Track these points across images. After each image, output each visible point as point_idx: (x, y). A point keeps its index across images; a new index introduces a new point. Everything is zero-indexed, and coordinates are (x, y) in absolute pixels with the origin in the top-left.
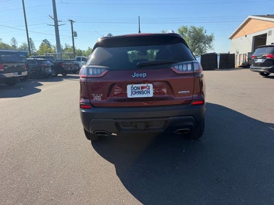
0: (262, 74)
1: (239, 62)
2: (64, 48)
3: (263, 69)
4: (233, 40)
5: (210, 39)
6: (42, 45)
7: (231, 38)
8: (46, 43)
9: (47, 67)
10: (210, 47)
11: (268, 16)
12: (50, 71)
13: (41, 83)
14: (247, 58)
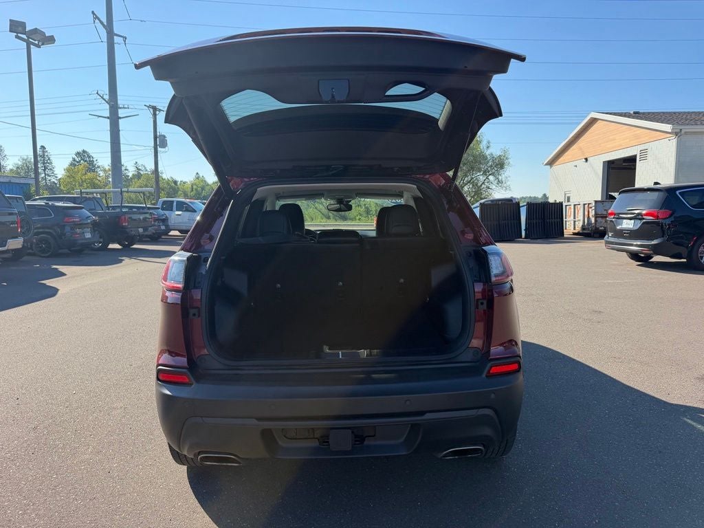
0: (635, 256)
1: (572, 223)
2: (130, 175)
3: (635, 246)
4: (555, 167)
5: (500, 164)
6: (73, 164)
7: (551, 163)
8: (84, 160)
9: (81, 225)
10: (500, 182)
11: (637, 115)
12: (88, 235)
13: (62, 268)
14: (592, 213)
